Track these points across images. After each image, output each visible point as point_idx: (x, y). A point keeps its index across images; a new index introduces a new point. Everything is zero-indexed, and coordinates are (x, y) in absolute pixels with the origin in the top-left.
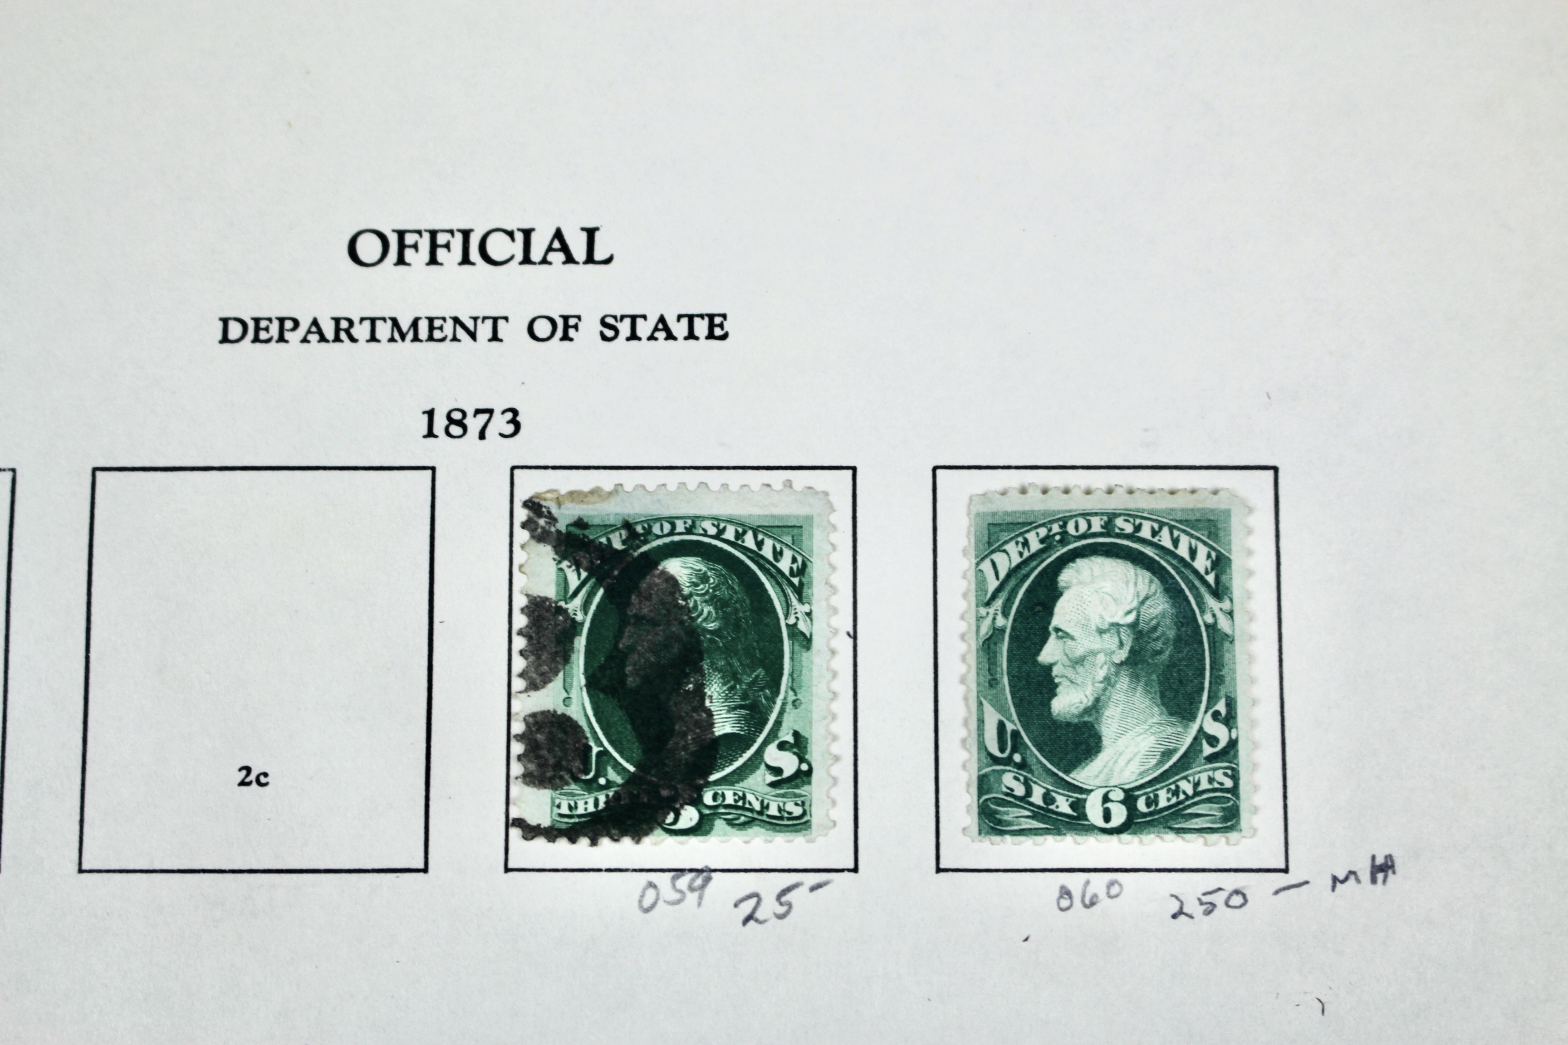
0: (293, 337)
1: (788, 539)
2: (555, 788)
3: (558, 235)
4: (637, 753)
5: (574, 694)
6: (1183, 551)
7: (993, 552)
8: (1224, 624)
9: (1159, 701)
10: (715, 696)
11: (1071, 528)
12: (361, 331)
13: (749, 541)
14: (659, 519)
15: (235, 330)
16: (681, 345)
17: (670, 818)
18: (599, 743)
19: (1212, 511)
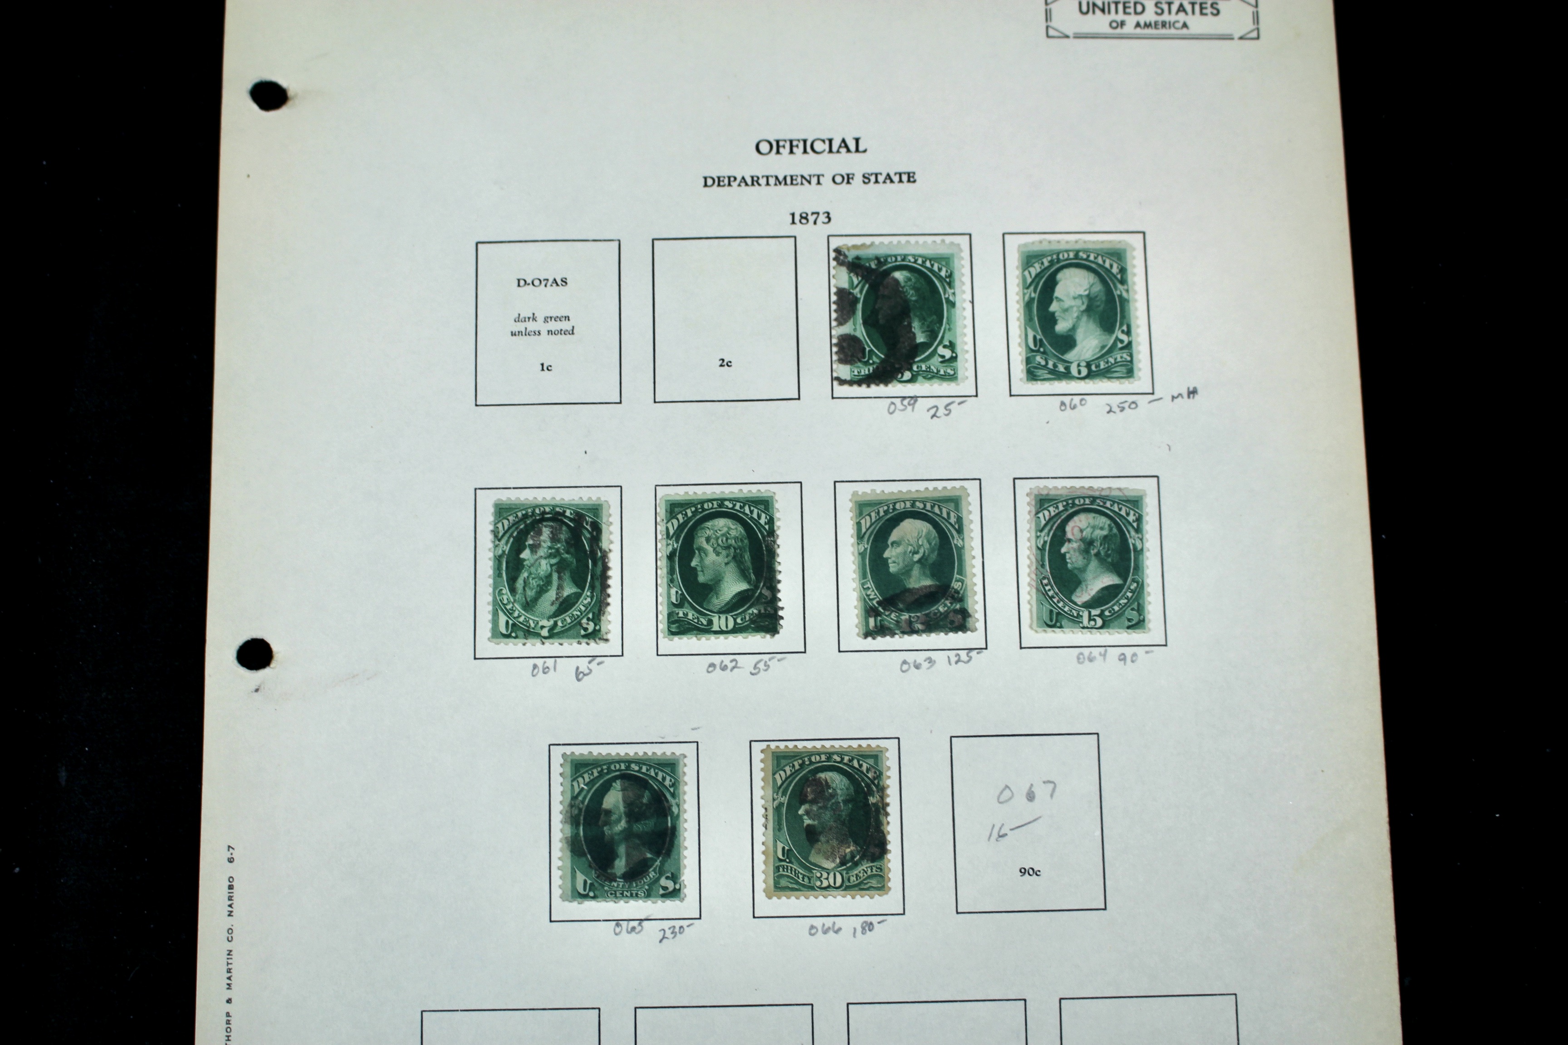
0: (733, 184)
1: (944, 263)
2: (851, 364)
3: (844, 141)
4: (885, 350)
5: (858, 327)
6: (1107, 265)
7: (1029, 267)
8: (1125, 294)
9: (1099, 326)
10: (916, 327)
11: (1061, 256)
12: (763, 181)
13: (928, 264)
14: (891, 256)
15: (710, 182)
16: (896, 186)
17: (900, 376)
18: (869, 346)
19: (1119, 249)
